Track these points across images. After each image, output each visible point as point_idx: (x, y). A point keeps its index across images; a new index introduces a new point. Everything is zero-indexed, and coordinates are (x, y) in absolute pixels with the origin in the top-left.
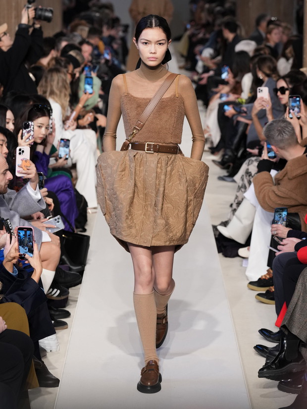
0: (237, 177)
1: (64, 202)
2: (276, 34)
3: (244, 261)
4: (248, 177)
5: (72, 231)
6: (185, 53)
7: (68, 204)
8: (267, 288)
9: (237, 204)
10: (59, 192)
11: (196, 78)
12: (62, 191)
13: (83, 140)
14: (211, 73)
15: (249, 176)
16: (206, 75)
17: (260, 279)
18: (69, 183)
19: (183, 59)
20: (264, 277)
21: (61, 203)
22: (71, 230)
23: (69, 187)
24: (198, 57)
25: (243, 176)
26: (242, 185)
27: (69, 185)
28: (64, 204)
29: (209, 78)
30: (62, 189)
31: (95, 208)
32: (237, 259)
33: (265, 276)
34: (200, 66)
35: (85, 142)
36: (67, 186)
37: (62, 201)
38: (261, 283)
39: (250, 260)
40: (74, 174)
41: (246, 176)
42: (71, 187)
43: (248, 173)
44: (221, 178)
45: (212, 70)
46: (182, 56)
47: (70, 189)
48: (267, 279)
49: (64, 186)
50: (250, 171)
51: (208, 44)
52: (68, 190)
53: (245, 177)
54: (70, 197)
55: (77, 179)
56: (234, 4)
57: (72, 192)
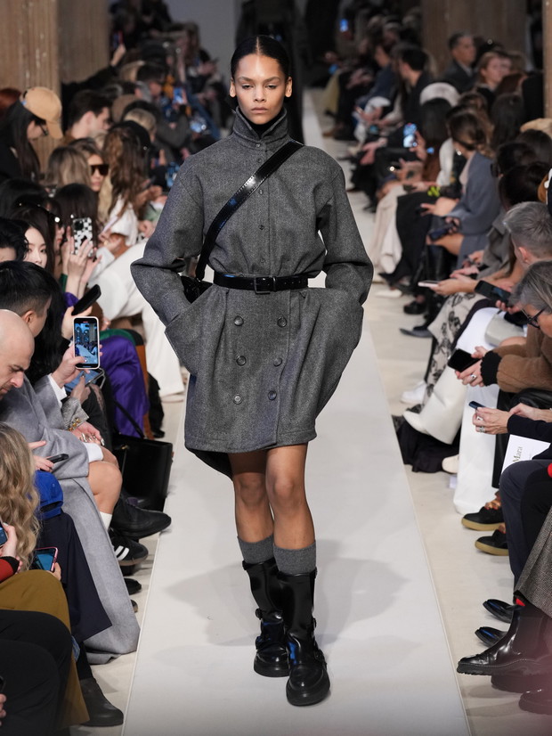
0: (435, 327)
1: (122, 384)
2: (495, 67)
3: (452, 478)
4: (453, 327)
5: (139, 436)
6: (334, 109)
7: (130, 388)
8: (496, 526)
9: (435, 375)
10: (114, 367)
11: (354, 150)
12: (119, 366)
14: (382, 142)
15: (456, 325)
16: (372, 146)
17: (483, 509)
18: (131, 349)
19: (330, 120)
20: (491, 506)
21: (118, 387)
22: (137, 435)
23: (131, 358)
25: (445, 324)
26: (443, 342)
27: (131, 354)
28: (123, 388)
29: (378, 150)
30: (119, 363)
31: (179, 394)
32: (439, 475)
33: (492, 503)
36: (127, 356)
37: (120, 383)
38: (485, 516)
39: (460, 476)
41: (450, 325)
42: (134, 358)
43: (453, 319)
45: (384, 137)
46: (328, 113)
47: (134, 361)
48: (496, 508)
49: (123, 356)
50: (456, 315)
51: (373, 90)
52: (129, 363)
53: (448, 325)
54: (134, 374)
56: (419, 17)
57: (137, 365)
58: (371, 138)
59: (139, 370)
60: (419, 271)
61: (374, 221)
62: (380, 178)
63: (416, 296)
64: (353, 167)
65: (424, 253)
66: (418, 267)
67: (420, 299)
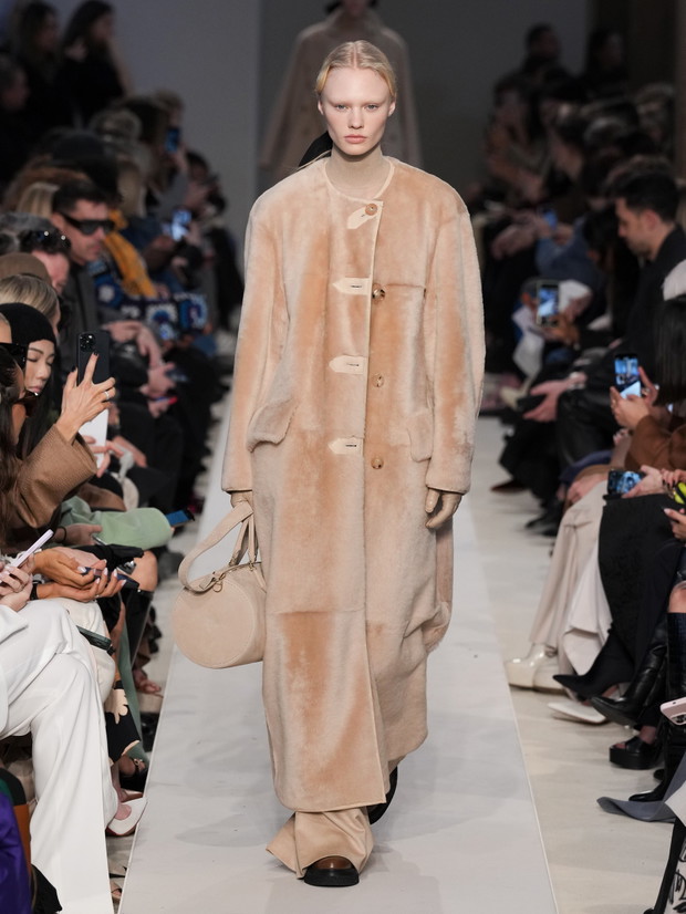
11: (511, 395)
13: (64, 643)
14: (576, 379)
16: (553, 388)
24: (522, 317)
34: (529, 350)
35: (68, 649)
40: (21, 778)
42: (9, 834)
44: (610, 805)
45: (578, 369)
47: (9, 841)
54: (6, 872)
55: (34, 796)
56: (670, 105)
57: (16, 852)
58: (551, 370)
59: (18, 864)
60: (647, 671)
61: (551, 554)
62: (569, 459)
63: (638, 728)
64: (510, 431)
65: (660, 633)
66: (645, 662)
67: (648, 734)
